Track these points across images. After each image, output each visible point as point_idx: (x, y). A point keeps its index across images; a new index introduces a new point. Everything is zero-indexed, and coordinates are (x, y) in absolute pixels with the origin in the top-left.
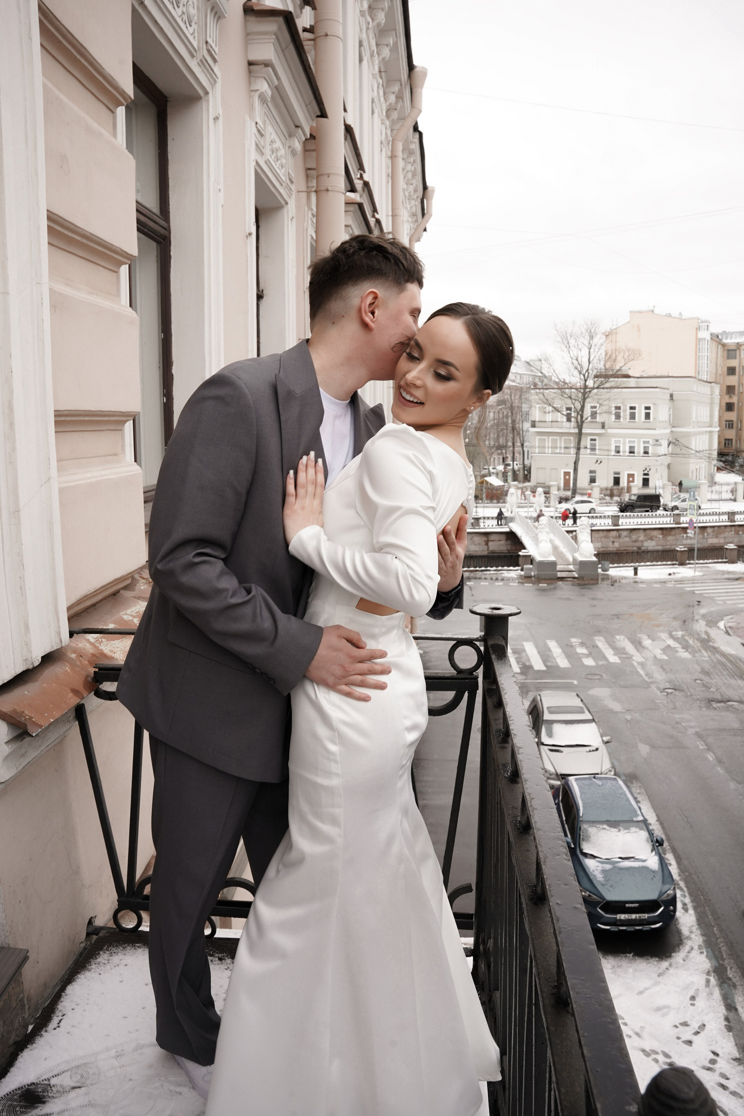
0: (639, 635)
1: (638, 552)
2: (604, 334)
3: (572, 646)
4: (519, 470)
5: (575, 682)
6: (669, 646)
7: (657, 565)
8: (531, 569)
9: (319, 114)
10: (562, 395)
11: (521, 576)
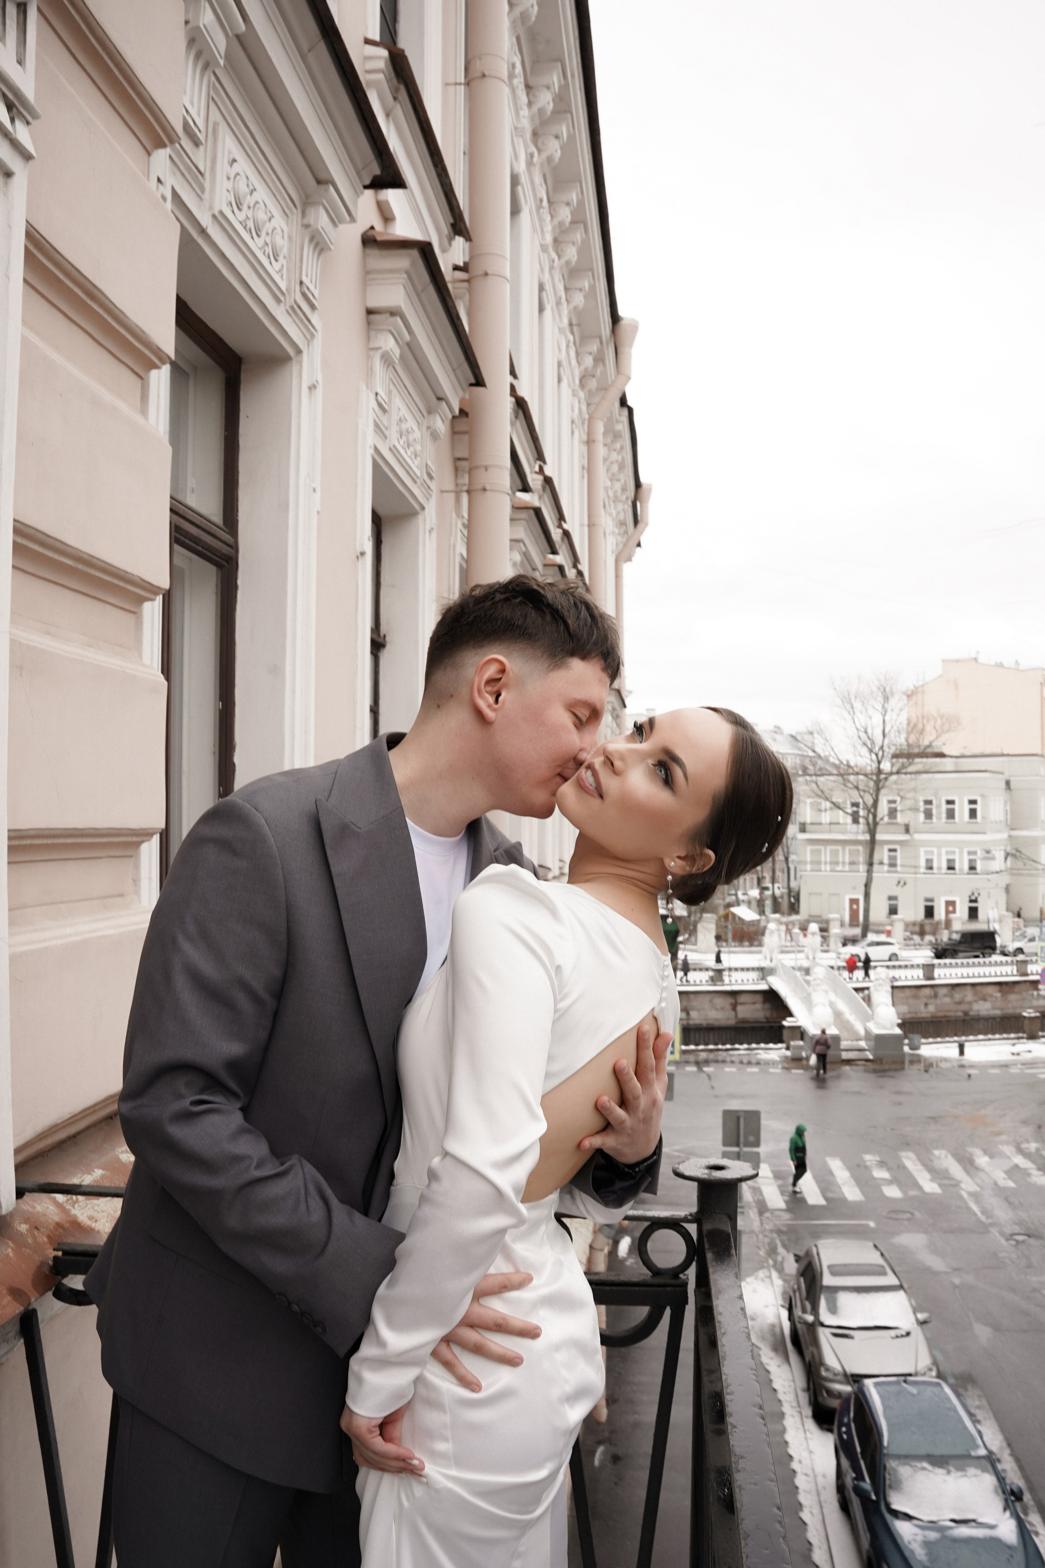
0: (969, 1149)
1: (964, 1021)
2: (904, 693)
3: (866, 1167)
4: (782, 897)
5: (872, 1224)
6: (1017, 1166)
7: (994, 1039)
8: (801, 1048)
9: (473, 381)
10: (845, 785)
11: (786, 1057)
